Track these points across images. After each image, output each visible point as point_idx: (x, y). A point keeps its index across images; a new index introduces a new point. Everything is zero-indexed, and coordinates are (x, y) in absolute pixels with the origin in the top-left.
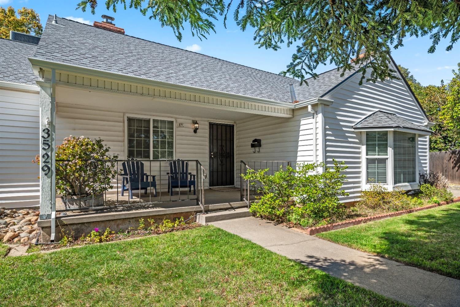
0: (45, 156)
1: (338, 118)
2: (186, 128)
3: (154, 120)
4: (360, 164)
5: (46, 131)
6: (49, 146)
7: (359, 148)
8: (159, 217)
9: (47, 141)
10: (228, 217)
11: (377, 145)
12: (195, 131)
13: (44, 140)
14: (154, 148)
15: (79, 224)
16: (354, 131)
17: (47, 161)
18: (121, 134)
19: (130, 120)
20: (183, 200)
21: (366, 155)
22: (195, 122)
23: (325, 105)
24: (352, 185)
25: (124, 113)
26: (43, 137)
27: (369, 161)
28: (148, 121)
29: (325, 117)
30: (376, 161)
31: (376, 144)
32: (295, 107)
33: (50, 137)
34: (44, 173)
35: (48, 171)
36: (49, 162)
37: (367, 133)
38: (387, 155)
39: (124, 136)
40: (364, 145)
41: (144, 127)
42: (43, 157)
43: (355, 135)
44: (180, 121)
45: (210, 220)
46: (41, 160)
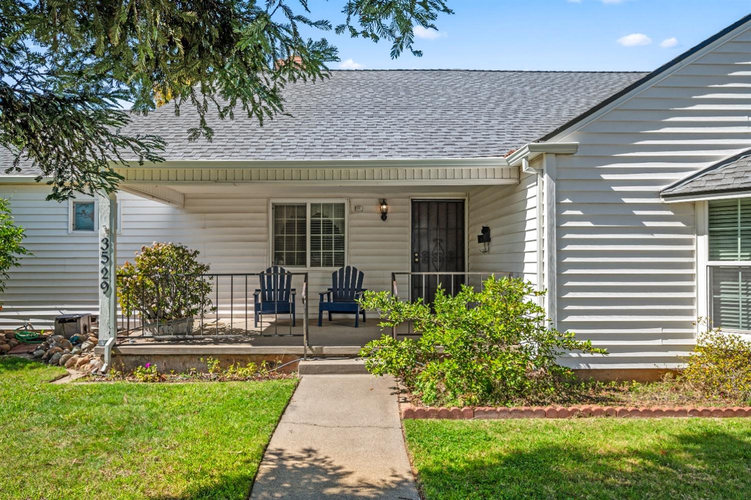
0: (104, 270)
1: (605, 177)
2: (367, 212)
3: (312, 205)
4: (692, 280)
5: (105, 241)
6: (108, 259)
7: (689, 242)
8: (241, 358)
9: (106, 252)
10: (343, 371)
11: (739, 233)
12: (384, 216)
13: (103, 253)
14: (312, 249)
15: (138, 355)
16: (663, 204)
17: (106, 276)
18: (264, 229)
19: (277, 208)
20: (282, 336)
21: (710, 260)
22: (384, 202)
23: (556, 154)
24: (658, 331)
25: (268, 199)
26: (102, 248)
27: (716, 274)
28: (304, 207)
29: (557, 181)
30: (740, 273)
31: (737, 231)
32: (509, 164)
33: (109, 247)
34: (103, 291)
35: (106, 288)
36: (107, 278)
37: (712, 206)
39: (268, 233)
40: (702, 235)
41: (298, 217)
42: (102, 272)
43: (670, 213)
44: (355, 202)
45: (307, 370)
46: (101, 275)
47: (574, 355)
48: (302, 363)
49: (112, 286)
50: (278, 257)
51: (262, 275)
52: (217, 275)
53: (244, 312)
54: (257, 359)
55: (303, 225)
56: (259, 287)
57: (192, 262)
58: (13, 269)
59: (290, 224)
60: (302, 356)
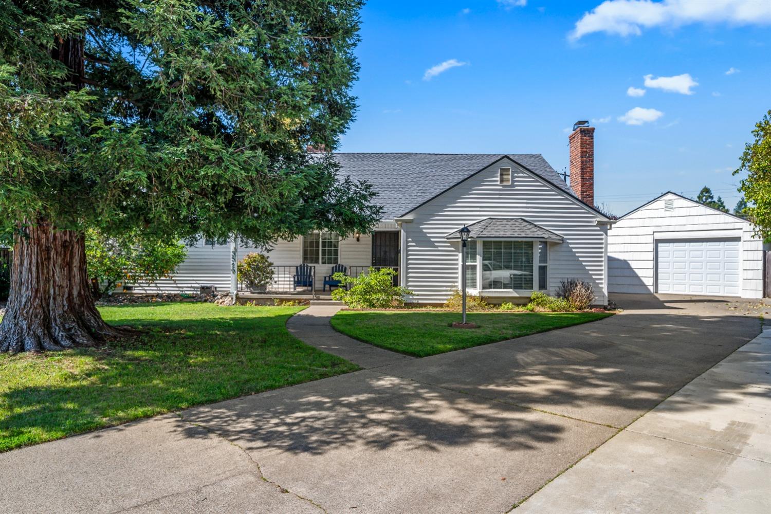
0: (233, 264)
1: (424, 231)
3: (323, 234)
4: (457, 270)
5: (233, 252)
6: (234, 259)
7: (457, 255)
10: (328, 304)
11: (469, 254)
12: (358, 239)
13: (232, 257)
14: (322, 255)
15: (246, 298)
16: (446, 241)
17: (233, 266)
23: (406, 223)
24: (444, 289)
26: (232, 255)
27: (464, 268)
28: (318, 234)
29: (406, 232)
30: (469, 267)
33: (235, 255)
34: (232, 272)
35: (234, 271)
38: (476, 262)
40: (460, 253)
41: (315, 239)
43: (449, 245)
45: (314, 304)
46: (231, 266)
47: (411, 297)
48: (312, 301)
49: (236, 270)
50: (305, 259)
51: (297, 267)
52: (278, 266)
53: (289, 286)
54: (294, 300)
55: (318, 243)
56: (295, 274)
57: (266, 261)
58: (182, 264)
59: (311, 243)
60: (311, 299)
